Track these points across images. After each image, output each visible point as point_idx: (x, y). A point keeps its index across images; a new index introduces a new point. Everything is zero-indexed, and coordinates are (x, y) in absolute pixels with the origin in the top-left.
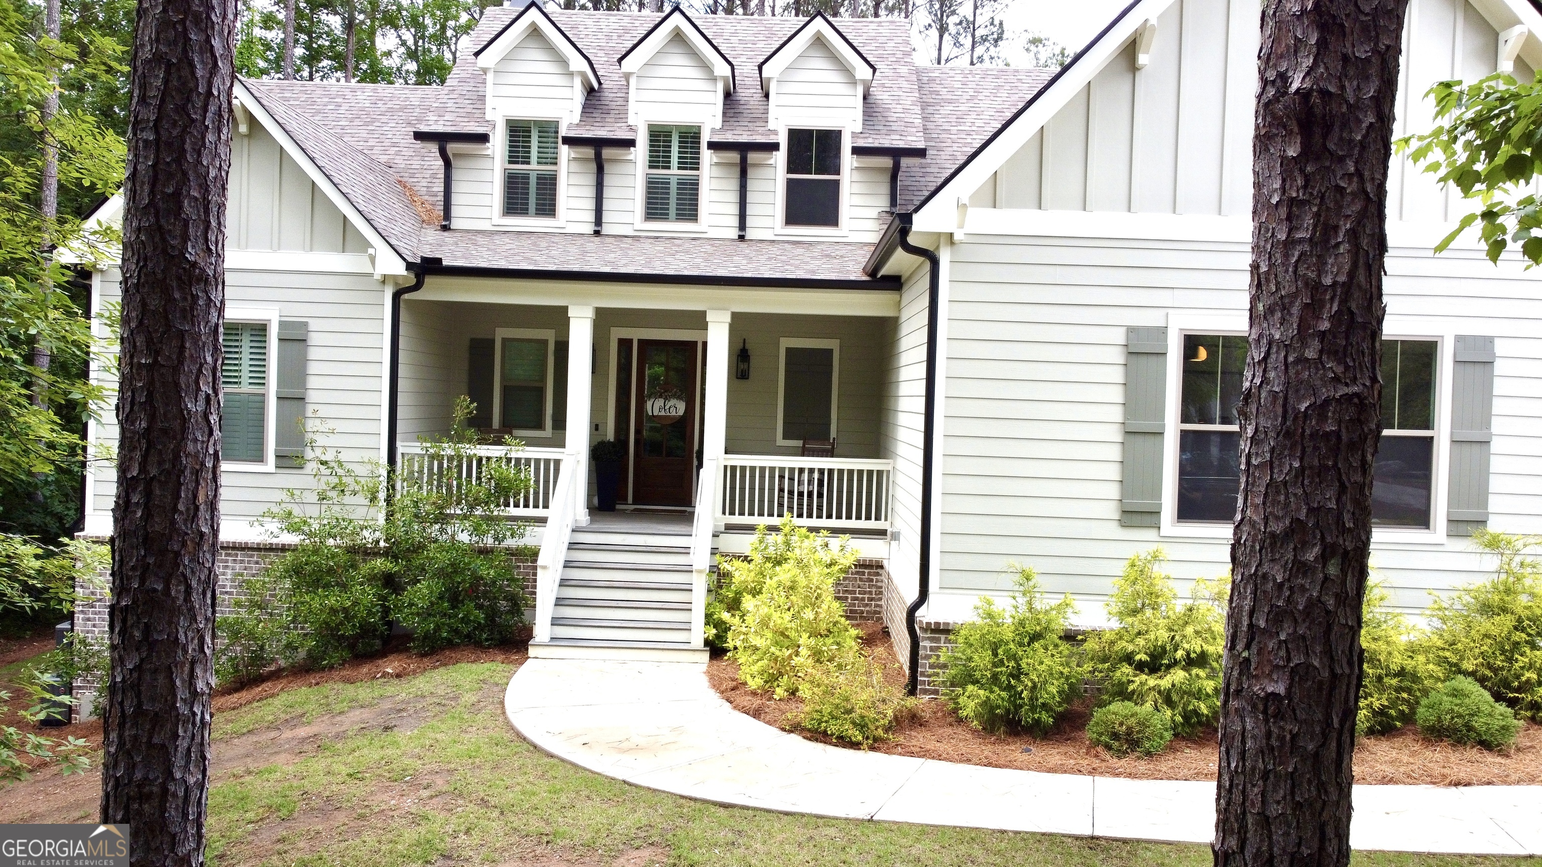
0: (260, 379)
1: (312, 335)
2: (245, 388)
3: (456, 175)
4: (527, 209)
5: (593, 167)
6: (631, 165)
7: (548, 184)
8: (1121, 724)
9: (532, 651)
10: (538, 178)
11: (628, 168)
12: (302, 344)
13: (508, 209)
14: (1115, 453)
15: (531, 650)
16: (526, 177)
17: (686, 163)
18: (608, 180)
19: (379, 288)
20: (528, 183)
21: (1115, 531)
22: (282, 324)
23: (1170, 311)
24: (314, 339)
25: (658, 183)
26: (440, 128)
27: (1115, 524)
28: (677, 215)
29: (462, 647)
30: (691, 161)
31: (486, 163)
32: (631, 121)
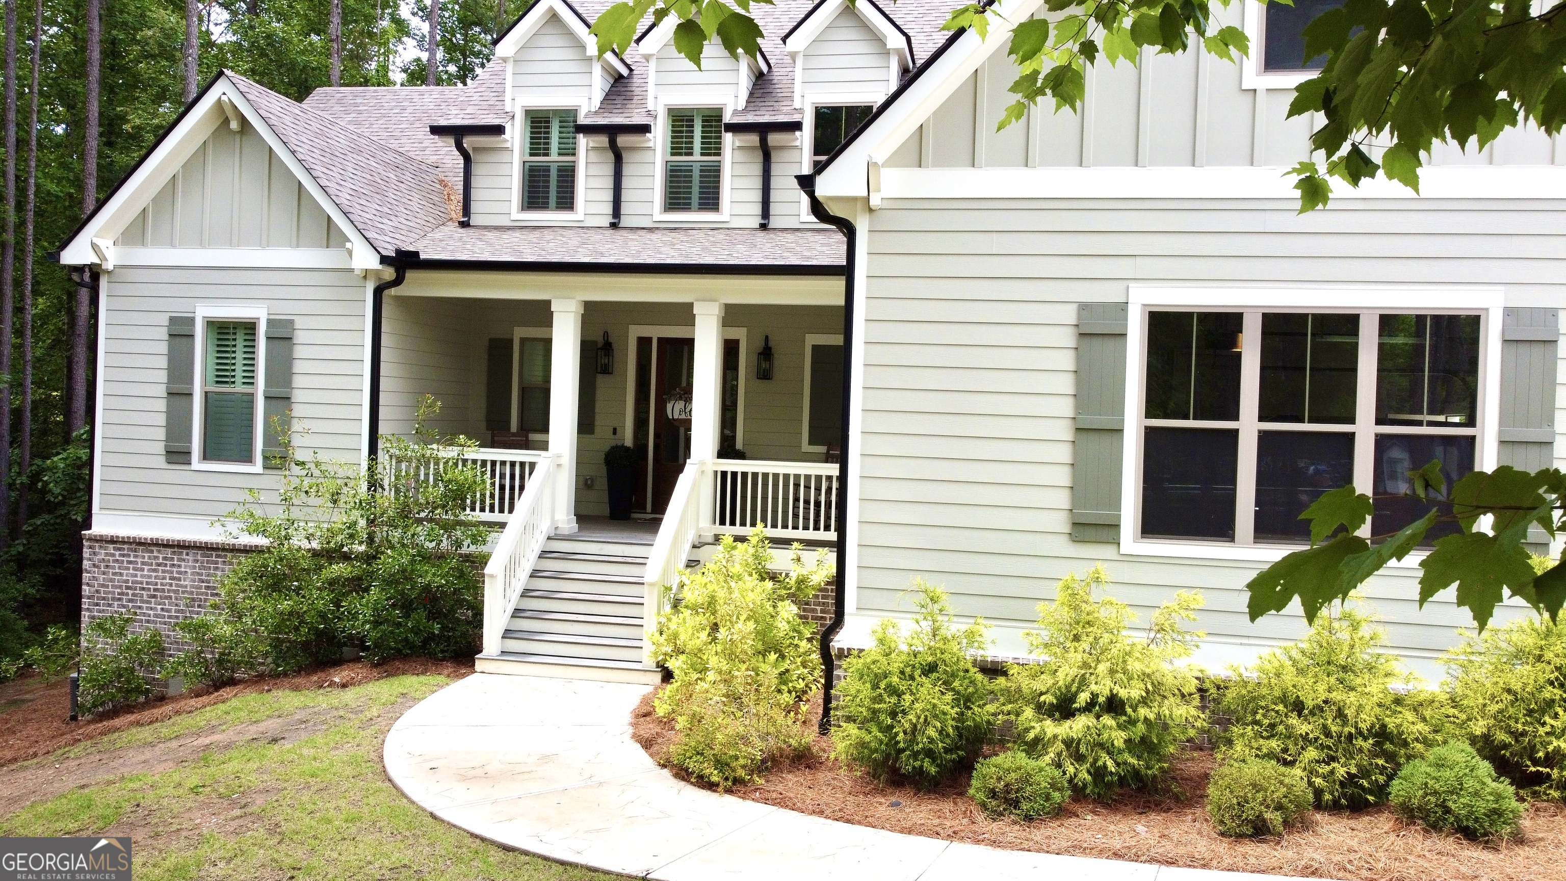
0: (250, 380)
1: (297, 333)
2: (239, 388)
3: (476, 169)
4: (548, 203)
5: (611, 156)
6: (650, 153)
7: (568, 175)
8: (999, 779)
9: (479, 666)
10: (559, 170)
11: (646, 156)
12: (287, 342)
13: (529, 203)
14: (1064, 454)
15: (477, 663)
16: (547, 170)
17: (710, 149)
18: (627, 170)
19: (361, 283)
20: (549, 176)
21: (1065, 547)
22: (270, 322)
23: (1132, 285)
24: (300, 337)
25: (681, 171)
26: (458, 122)
27: (1064, 539)
28: (700, 204)
29: (414, 658)
30: (713, 147)
31: (505, 157)
32: (650, 107)
